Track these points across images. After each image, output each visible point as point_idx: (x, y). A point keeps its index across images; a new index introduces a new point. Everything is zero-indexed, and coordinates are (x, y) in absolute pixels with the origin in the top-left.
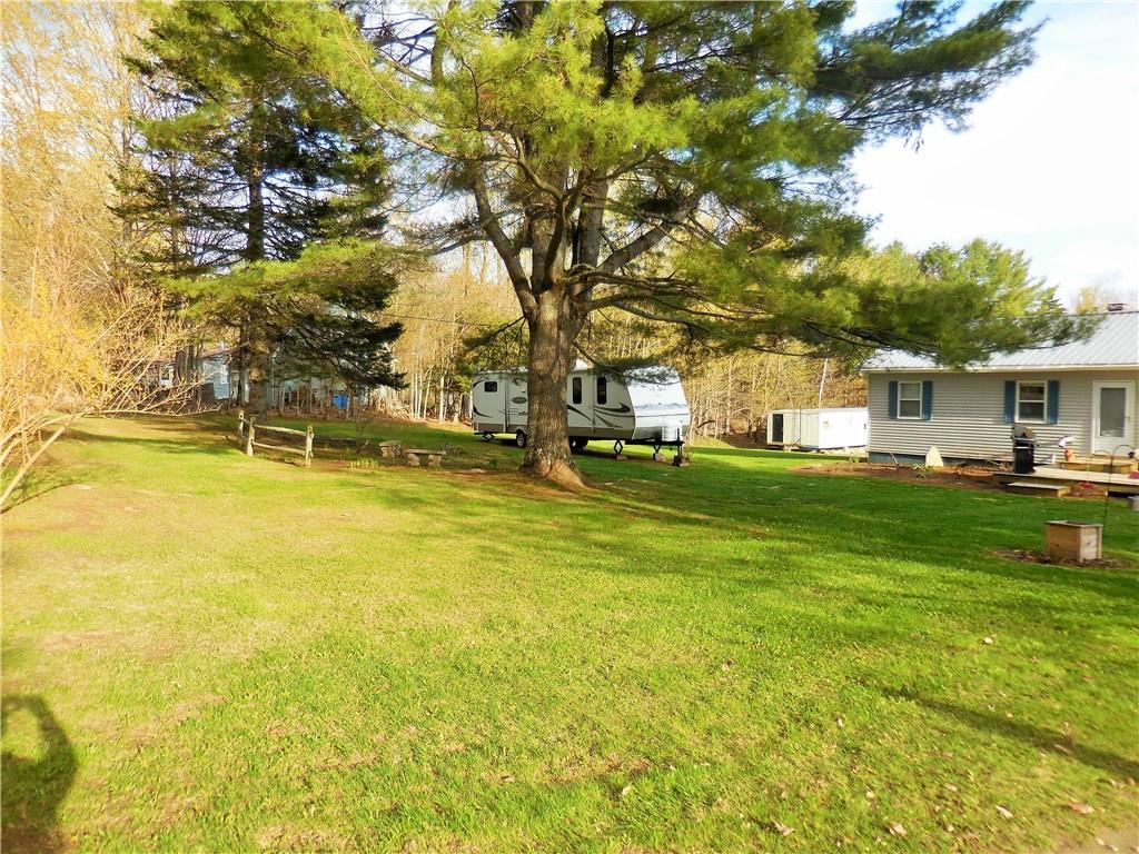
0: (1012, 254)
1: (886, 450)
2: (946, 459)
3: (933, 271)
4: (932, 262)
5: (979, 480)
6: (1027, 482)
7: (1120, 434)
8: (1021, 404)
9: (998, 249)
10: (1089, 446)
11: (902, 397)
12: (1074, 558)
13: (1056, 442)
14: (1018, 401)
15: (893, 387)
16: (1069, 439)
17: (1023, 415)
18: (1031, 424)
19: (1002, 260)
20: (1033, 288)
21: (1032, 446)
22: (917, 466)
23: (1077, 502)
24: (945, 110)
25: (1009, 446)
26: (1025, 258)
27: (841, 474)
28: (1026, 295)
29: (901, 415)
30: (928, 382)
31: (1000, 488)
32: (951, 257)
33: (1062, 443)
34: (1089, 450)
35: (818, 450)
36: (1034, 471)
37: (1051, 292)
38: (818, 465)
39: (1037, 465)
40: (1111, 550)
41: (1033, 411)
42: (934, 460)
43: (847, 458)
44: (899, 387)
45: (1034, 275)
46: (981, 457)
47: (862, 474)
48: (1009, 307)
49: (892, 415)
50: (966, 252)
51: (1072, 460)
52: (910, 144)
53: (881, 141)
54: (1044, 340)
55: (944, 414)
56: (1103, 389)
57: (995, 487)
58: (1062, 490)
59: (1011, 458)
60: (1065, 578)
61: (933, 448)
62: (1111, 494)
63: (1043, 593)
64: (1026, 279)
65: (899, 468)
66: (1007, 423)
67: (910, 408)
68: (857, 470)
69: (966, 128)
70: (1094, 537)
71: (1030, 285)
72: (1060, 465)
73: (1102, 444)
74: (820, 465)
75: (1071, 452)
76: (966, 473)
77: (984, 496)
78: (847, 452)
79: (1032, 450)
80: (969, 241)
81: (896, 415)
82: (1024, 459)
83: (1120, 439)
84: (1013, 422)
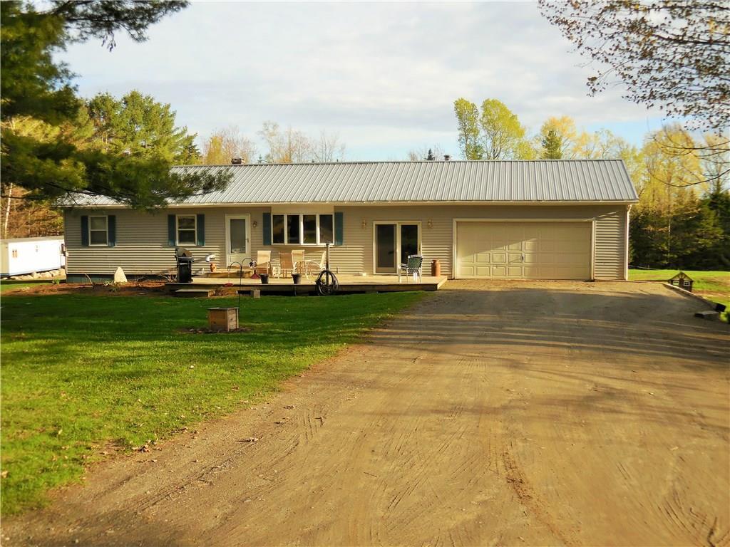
0: (162, 107)
1: (83, 272)
2: (128, 277)
3: (99, 117)
4: (98, 109)
5: (156, 290)
6: (188, 288)
7: (243, 251)
8: (179, 231)
9: (151, 102)
10: (225, 260)
11: (92, 228)
12: (224, 328)
13: (204, 259)
14: (177, 229)
15: (84, 220)
16: (212, 256)
17: (181, 241)
18: (187, 246)
19: (154, 112)
20: (178, 135)
21: (190, 262)
22: (107, 283)
23: (220, 299)
24: (130, 24)
25: (174, 263)
26: (171, 110)
27: (48, 293)
28: (172, 141)
29: (92, 243)
30: (111, 216)
31: (170, 294)
32: (114, 106)
33: (208, 260)
34: (225, 263)
35: (9, 277)
36: (192, 280)
37: (190, 139)
38: (26, 289)
39: (193, 276)
40: (243, 324)
41: (188, 237)
42: (120, 277)
43: (50, 281)
44: (89, 219)
45: (178, 124)
46: (154, 273)
47: (66, 292)
48: (160, 150)
49: (85, 243)
50: (126, 103)
51: (215, 271)
52: (106, 45)
53: (84, 39)
54: (198, 189)
55: (125, 242)
56: (231, 220)
57: (167, 294)
58: (211, 292)
59: (175, 273)
60: (222, 339)
61: (120, 268)
62: (240, 292)
63: (213, 346)
64: (173, 129)
65: (95, 286)
66: (171, 247)
67: (98, 238)
68: (61, 290)
69: (144, 39)
70: (234, 315)
71: (175, 133)
72: (207, 275)
73: (233, 259)
74: (28, 288)
75: (214, 265)
76: (144, 286)
77: (162, 300)
78: (36, 277)
79: (190, 265)
80: (127, 93)
81: (88, 243)
82: (185, 273)
83: (244, 254)
84: (175, 245)
